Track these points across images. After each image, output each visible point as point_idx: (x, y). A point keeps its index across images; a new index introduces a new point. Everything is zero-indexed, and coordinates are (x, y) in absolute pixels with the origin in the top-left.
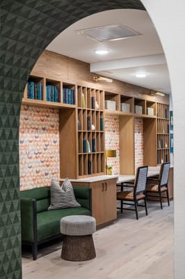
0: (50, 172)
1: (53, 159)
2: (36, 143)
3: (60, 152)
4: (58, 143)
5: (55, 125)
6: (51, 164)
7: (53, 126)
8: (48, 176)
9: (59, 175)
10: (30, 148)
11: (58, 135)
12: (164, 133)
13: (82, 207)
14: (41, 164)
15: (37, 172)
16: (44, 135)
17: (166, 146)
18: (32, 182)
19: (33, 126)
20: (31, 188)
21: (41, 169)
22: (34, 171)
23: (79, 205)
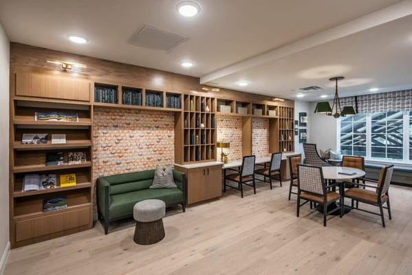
0: (163, 158)
1: (167, 149)
2: (148, 138)
3: (175, 144)
4: (173, 137)
5: (170, 124)
6: (165, 152)
7: (168, 125)
8: (161, 161)
9: (173, 160)
10: (141, 141)
11: (173, 132)
12: (287, 128)
13: (178, 188)
14: (153, 153)
15: (148, 159)
16: (157, 132)
17: (290, 138)
18: (143, 166)
19: (145, 125)
20: (142, 170)
21: (153, 156)
22: (145, 157)
23: (176, 186)
